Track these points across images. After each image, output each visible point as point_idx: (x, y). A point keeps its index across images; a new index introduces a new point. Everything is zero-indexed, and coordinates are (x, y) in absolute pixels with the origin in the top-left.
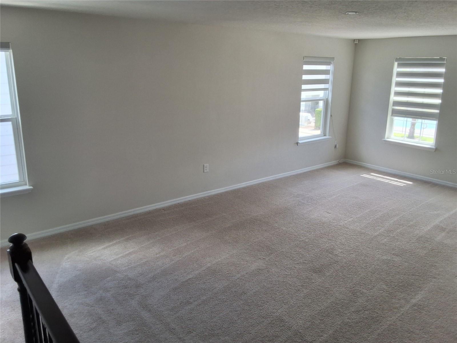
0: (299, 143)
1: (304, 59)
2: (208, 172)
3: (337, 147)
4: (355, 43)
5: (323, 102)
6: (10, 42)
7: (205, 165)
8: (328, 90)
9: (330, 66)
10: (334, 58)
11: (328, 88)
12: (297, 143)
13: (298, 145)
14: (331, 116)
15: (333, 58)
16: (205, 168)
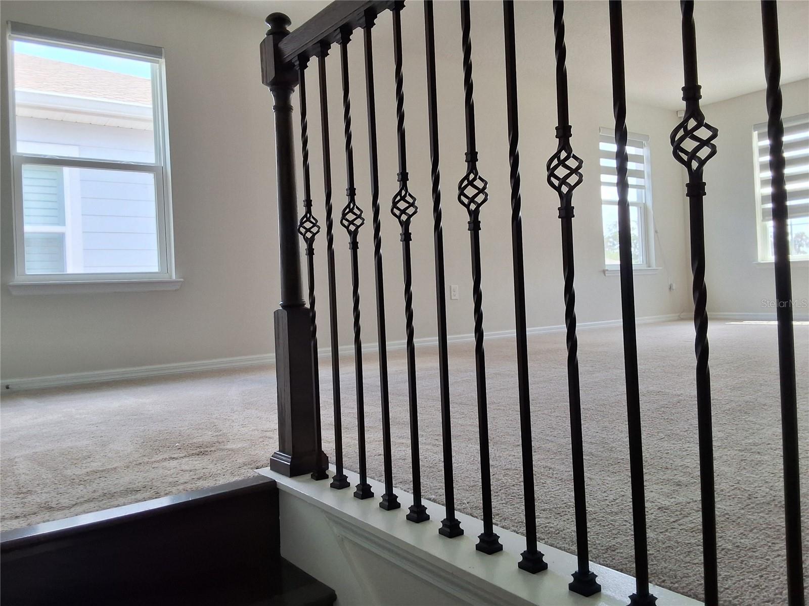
0: (607, 270)
1: (600, 131)
2: (457, 299)
3: (674, 287)
4: (679, 116)
5: (638, 209)
6: (163, 48)
7: (452, 286)
8: (645, 189)
9: (642, 149)
10: (648, 136)
11: (644, 186)
12: (604, 272)
13: (605, 275)
14: (656, 232)
15: (646, 137)
16: (452, 293)
